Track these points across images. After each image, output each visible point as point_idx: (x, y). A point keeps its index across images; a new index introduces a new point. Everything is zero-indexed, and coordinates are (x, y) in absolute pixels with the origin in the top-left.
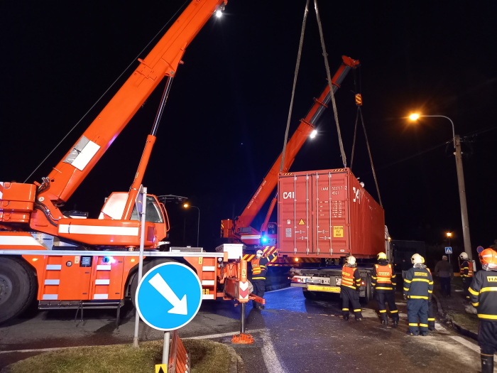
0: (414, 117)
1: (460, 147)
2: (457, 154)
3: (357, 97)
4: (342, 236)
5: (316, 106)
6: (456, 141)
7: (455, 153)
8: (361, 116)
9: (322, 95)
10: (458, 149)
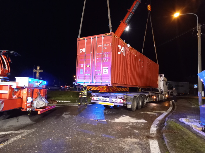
0: (177, 15)
1: (200, 30)
2: (199, 35)
3: (148, 6)
4: (107, 73)
5: (128, 13)
6: (199, 27)
7: (197, 34)
8: (150, 17)
9: (132, 7)
10: (199, 31)
